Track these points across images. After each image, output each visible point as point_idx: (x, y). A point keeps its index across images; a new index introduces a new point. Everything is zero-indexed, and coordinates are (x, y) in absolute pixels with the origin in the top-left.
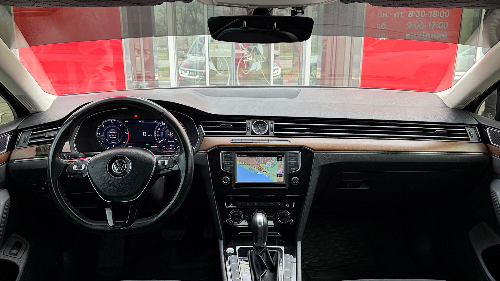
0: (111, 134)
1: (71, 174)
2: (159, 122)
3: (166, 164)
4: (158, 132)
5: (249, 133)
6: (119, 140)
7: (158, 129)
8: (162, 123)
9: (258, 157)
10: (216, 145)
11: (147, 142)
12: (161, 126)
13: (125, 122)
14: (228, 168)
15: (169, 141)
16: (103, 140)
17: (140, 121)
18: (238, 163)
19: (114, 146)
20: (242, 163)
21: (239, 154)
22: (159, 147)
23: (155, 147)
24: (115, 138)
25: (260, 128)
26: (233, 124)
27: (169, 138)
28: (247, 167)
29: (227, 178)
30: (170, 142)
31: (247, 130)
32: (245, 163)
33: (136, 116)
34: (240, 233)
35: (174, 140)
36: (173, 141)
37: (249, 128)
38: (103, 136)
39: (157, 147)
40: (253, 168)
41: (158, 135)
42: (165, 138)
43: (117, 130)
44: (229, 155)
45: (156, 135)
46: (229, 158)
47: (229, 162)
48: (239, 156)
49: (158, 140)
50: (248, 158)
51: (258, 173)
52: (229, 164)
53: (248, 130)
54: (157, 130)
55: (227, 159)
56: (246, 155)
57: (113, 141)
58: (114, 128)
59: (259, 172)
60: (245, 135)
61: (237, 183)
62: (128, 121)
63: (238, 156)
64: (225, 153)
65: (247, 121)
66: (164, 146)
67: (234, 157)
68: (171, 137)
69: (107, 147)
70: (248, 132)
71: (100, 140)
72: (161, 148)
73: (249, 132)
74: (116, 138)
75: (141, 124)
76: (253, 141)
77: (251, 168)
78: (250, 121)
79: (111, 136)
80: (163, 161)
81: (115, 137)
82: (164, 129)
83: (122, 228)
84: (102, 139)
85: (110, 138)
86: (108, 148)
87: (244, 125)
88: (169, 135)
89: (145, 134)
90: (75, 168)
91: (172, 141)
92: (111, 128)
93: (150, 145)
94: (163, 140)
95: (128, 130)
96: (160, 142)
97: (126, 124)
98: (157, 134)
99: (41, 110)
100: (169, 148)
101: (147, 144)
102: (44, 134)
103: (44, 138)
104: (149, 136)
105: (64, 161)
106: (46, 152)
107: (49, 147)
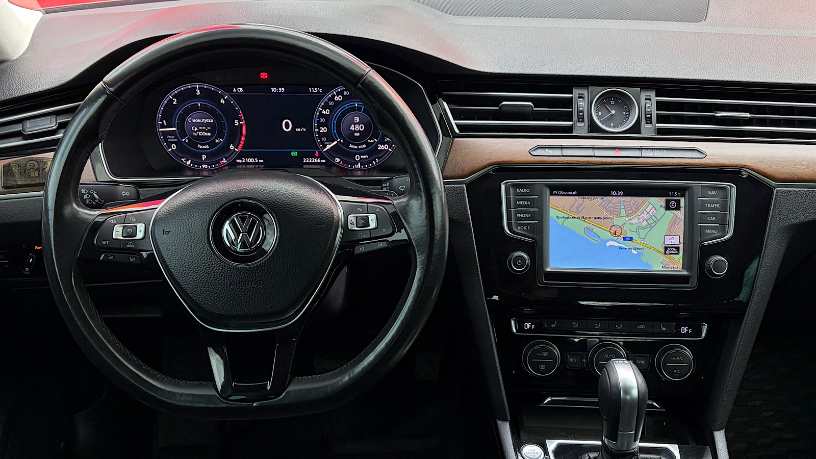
0: (197, 125)
1: (108, 250)
2: (325, 92)
3: (373, 225)
4: (322, 120)
5: (581, 128)
6: (217, 141)
7: (324, 112)
8: (334, 96)
9: (610, 198)
10: (490, 161)
11: (294, 148)
12: (331, 103)
13: (234, 90)
14: (525, 228)
15: (351, 146)
16: (176, 140)
17: (274, 90)
18: (553, 213)
19: (204, 157)
20: (562, 215)
21: (555, 190)
22: (324, 161)
23: (316, 160)
24: (206, 134)
25: (613, 112)
26: (537, 102)
27: (351, 138)
28: (578, 226)
29: (522, 257)
30: (356, 147)
31: (575, 118)
32: (572, 215)
33: (264, 75)
34: (549, 399)
35: (366, 143)
36: (364, 146)
37: (582, 111)
38: (174, 129)
39: (319, 160)
40: (596, 230)
41: (324, 130)
42: (341, 136)
43: (212, 113)
44: (526, 190)
45: (318, 128)
46: (527, 200)
47: (527, 212)
48: (555, 195)
49: (322, 142)
50: (579, 199)
51: (608, 244)
52: (528, 216)
53: (581, 119)
54: (321, 115)
55: (520, 203)
56: (575, 193)
57: (201, 144)
58: (204, 108)
59: (612, 240)
60: (572, 132)
61: (548, 270)
62: (241, 90)
63: (552, 194)
64: (515, 186)
65: (577, 92)
66: (338, 160)
67: (541, 196)
68: (358, 134)
69: (187, 160)
70: (579, 124)
71: (166, 140)
72: (330, 165)
73: (581, 124)
74: (209, 134)
75: (278, 95)
76: (598, 153)
77: (588, 228)
78: (584, 92)
79: (196, 129)
80: (363, 218)
81: (206, 132)
82: (339, 113)
83: (255, 404)
84: (172, 139)
85: (194, 134)
86: (189, 163)
87: (569, 103)
88: (352, 128)
89: (287, 126)
90: (118, 233)
91: (362, 144)
92: (194, 108)
93: (301, 156)
94: (336, 142)
95: (241, 115)
96: (328, 147)
97: (237, 97)
98: (320, 125)
99: (6, 58)
100: (352, 165)
101: (294, 154)
102: (21, 125)
103: (20, 138)
104: (299, 130)
105: (86, 214)
106: (30, 176)
107: (36, 163)
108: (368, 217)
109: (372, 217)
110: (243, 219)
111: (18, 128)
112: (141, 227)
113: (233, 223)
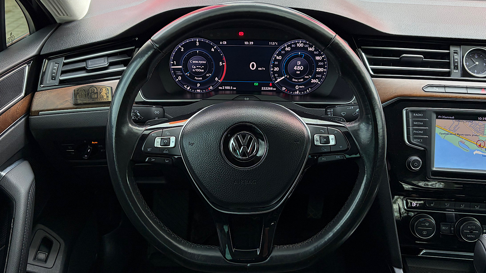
0: (196, 64)
1: (151, 154)
2: (280, 45)
3: (332, 142)
4: (276, 63)
5: (456, 74)
6: (207, 75)
7: (278, 58)
8: (285, 47)
9: (477, 122)
10: (396, 94)
11: (256, 81)
12: (283, 52)
13: (221, 43)
14: (419, 140)
15: (293, 80)
16: (181, 74)
17: (246, 43)
18: (438, 131)
19: (198, 85)
20: (444, 132)
21: (440, 115)
22: (275, 89)
23: (270, 89)
24: (201, 70)
25: (477, 63)
26: (426, 55)
27: (294, 74)
28: (454, 140)
29: (417, 160)
30: (296, 81)
31: (452, 67)
32: (451, 132)
33: (241, 34)
34: (424, 251)
35: (303, 78)
36: (302, 80)
37: (457, 62)
38: (181, 67)
39: (272, 89)
40: (467, 143)
41: (276, 69)
42: (287, 74)
43: (206, 57)
44: (420, 115)
45: (273, 68)
46: (421, 121)
47: (421, 130)
48: (439, 118)
49: (275, 77)
50: (456, 122)
51: (474, 153)
52: (422, 132)
53: (456, 67)
54: (276, 60)
55: (416, 123)
56: (453, 118)
57: (197, 77)
58: (200, 54)
59: (478, 150)
60: (449, 76)
61: (434, 169)
62: (225, 43)
63: (437, 118)
64: (413, 112)
65: (453, 49)
66: (284, 89)
67: (430, 119)
68: (299, 72)
69: (187, 87)
70: (455, 71)
71: (175, 73)
72: (278, 92)
73: (457, 71)
74: (203, 71)
75: (249, 47)
76: (470, 91)
77: (461, 142)
78: (457, 49)
79: (195, 67)
80: (324, 137)
81: (201, 69)
82: (287, 58)
83: (248, 265)
84: (179, 73)
85: (193, 70)
86: (188, 88)
87: (448, 56)
88: (295, 68)
89: (253, 66)
90: (158, 143)
91: (301, 79)
92: (195, 54)
93: (261, 85)
94: (284, 77)
95: (224, 59)
96: (279, 80)
97: (222, 47)
98: (274, 66)
99: (75, 19)
100: (293, 92)
101: (256, 84)
102: (85, 63)
103: (84, 72)
104: (260, 69)
105: (137, 129)
106: (91, 98)
107: (95, 89)
108: (328, 136)
109: (332, 137)
110: (244, 137)
111: (83, 65)
112: (173, 139)
113: (237, 140)
